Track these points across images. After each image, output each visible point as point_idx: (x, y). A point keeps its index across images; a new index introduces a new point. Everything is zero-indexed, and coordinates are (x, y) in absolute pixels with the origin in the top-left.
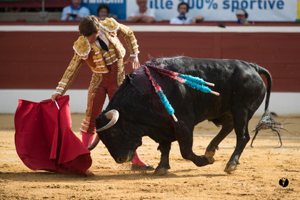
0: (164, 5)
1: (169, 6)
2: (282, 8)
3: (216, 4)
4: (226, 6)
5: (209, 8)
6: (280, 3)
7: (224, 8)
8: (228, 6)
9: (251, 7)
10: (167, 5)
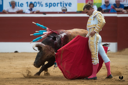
0: (19, 5)
1: (22, 6)
2: (70, 6)
3: (42, 5)
4: (46, 5)
5: (39, 6)
6: (70, 4)
7: (46, 6)
8: (47, 5)
9: (57, 6)
10: (21, 5)
